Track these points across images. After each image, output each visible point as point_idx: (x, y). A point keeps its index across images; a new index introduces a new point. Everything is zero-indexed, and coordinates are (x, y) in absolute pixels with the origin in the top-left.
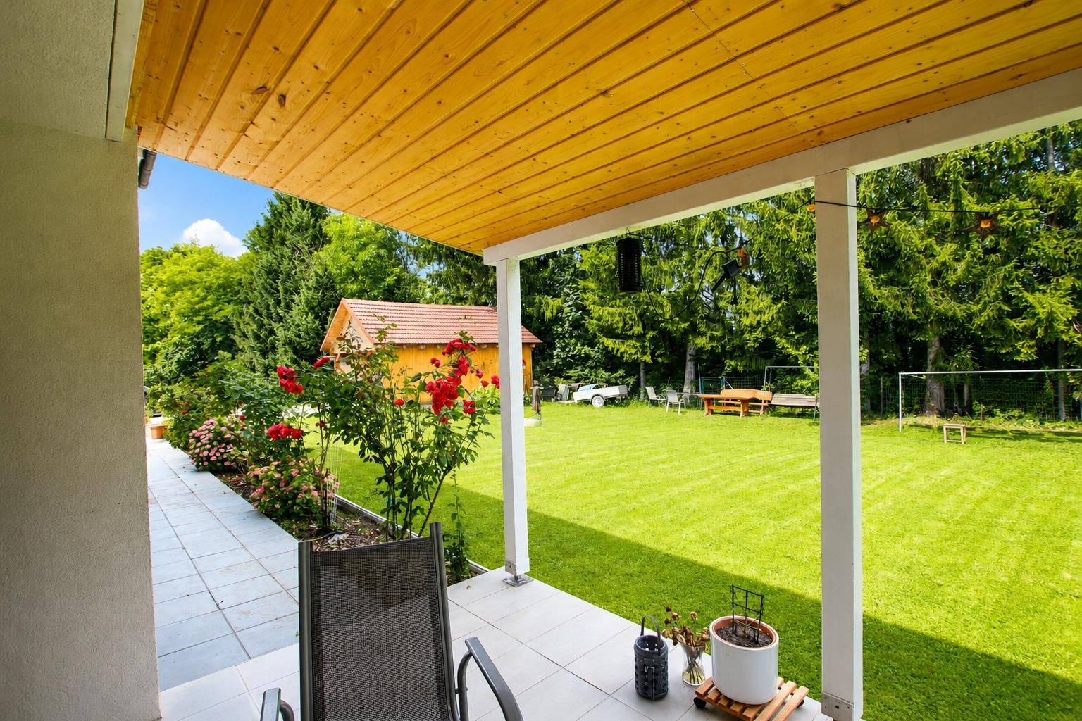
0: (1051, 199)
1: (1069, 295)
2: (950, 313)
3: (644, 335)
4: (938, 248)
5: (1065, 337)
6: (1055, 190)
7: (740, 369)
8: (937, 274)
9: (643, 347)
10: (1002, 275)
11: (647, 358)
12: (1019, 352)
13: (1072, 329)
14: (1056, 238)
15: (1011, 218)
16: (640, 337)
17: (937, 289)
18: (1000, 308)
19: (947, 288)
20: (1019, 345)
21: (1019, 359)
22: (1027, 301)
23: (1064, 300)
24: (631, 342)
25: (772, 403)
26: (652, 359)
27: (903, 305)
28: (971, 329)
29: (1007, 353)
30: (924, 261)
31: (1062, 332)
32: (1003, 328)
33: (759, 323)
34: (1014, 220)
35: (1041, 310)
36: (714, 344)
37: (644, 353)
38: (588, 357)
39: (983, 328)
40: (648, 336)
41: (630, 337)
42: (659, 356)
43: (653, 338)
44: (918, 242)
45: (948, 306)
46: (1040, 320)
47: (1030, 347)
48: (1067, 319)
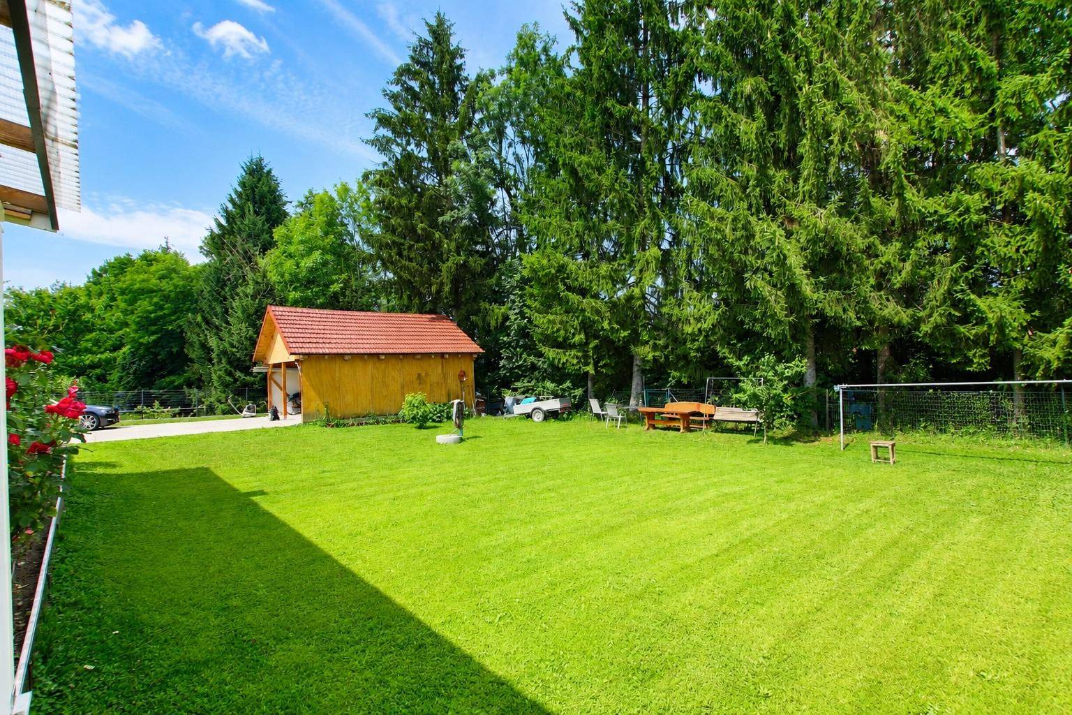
0: (1001, 192)
1: (1021, 298)
2: (896, 319)
3: (587, 344)
4: (881, 248)
5: (1018, 345)
6: (1004, 182)
7: (685, 381)
8: (881, 275)
9: (586, 356)
10: (948, 276)
11: (590, 369)
12: (970, 362)
13: (1027, 337)
14: (1007, 235)
15: (957, 213)
16: (583, 346)
17: (882, 293)
18: (950, 313)
19: (892, 291)
20: (970, 354)
21: (971, 369)
22: (974, 305)
23: (1016, 304)
24: (573, 352)
25: (715, 418)
26: (596, 369)
27: (845, 310)
28: (918, 337)
29: (959, 363)
30: (867, 262)
31: (1016, 339)
32: (953, 335)
33: (700, 330)
34: (960, 215)
35: (990, 316)
36: (657, 354)
37: (587, 364)
38: (534, 367)
39: (931, 335)
40: (591, 345)
41: (573, 346)
42: (601, 367)
43: (596, 347)
44: (859, 241)
45: (893, 311)
46: (990, 326)
47: (982, 356)
48: (1021, 324)
